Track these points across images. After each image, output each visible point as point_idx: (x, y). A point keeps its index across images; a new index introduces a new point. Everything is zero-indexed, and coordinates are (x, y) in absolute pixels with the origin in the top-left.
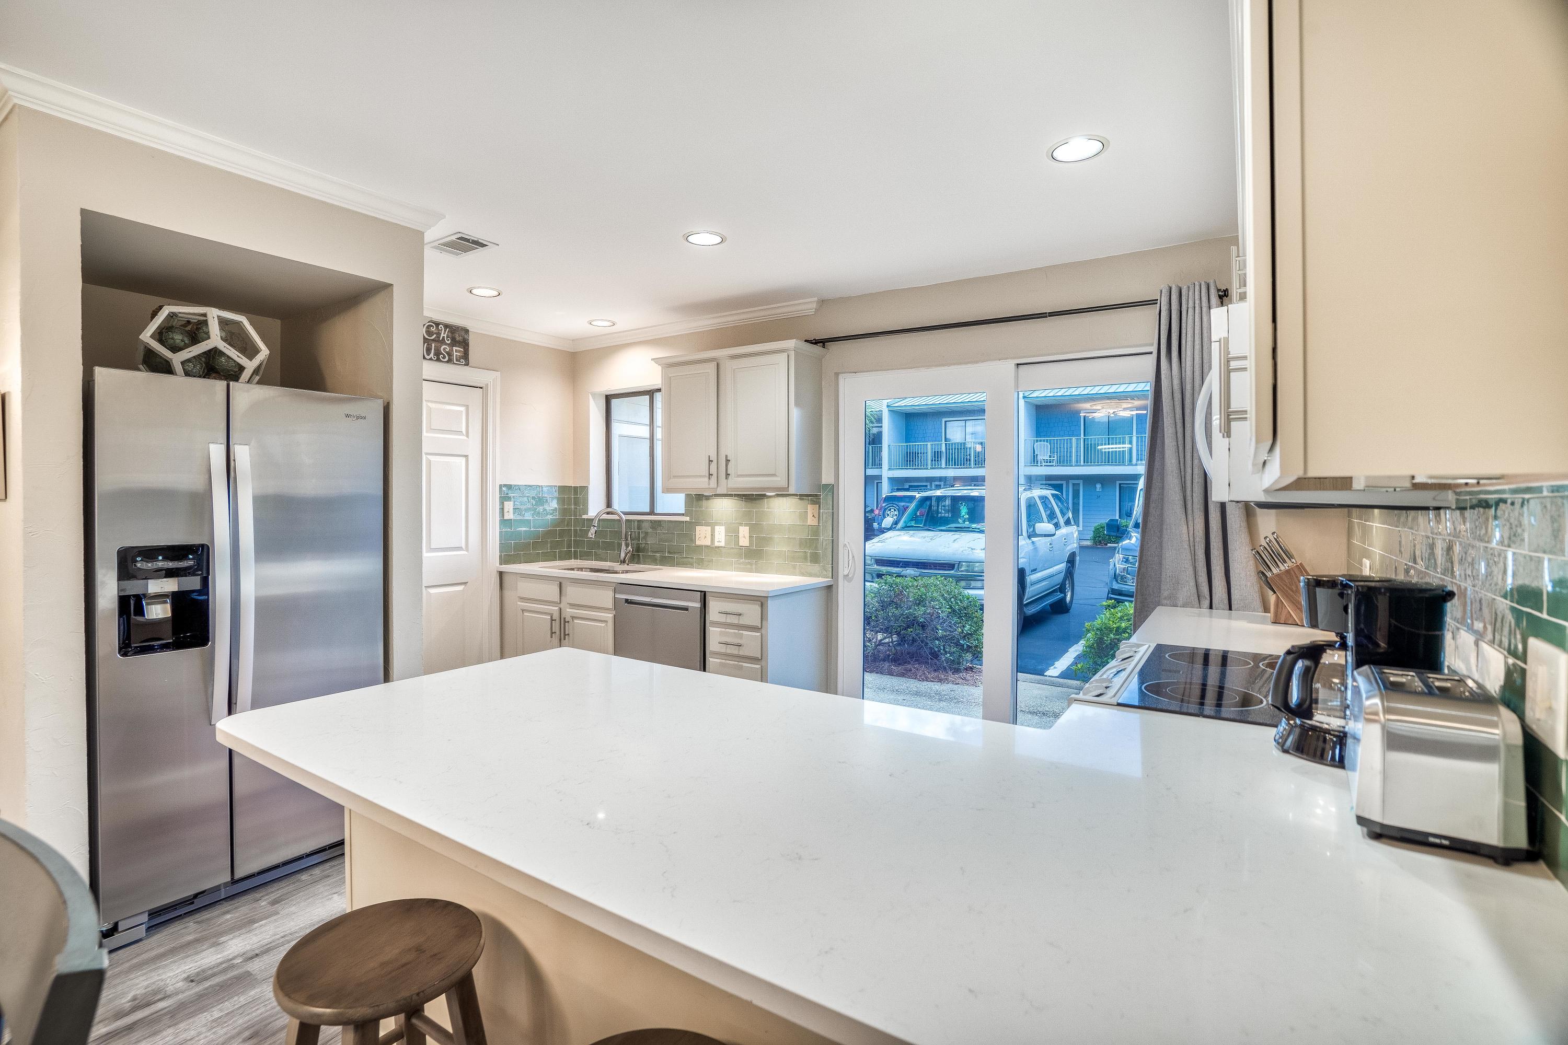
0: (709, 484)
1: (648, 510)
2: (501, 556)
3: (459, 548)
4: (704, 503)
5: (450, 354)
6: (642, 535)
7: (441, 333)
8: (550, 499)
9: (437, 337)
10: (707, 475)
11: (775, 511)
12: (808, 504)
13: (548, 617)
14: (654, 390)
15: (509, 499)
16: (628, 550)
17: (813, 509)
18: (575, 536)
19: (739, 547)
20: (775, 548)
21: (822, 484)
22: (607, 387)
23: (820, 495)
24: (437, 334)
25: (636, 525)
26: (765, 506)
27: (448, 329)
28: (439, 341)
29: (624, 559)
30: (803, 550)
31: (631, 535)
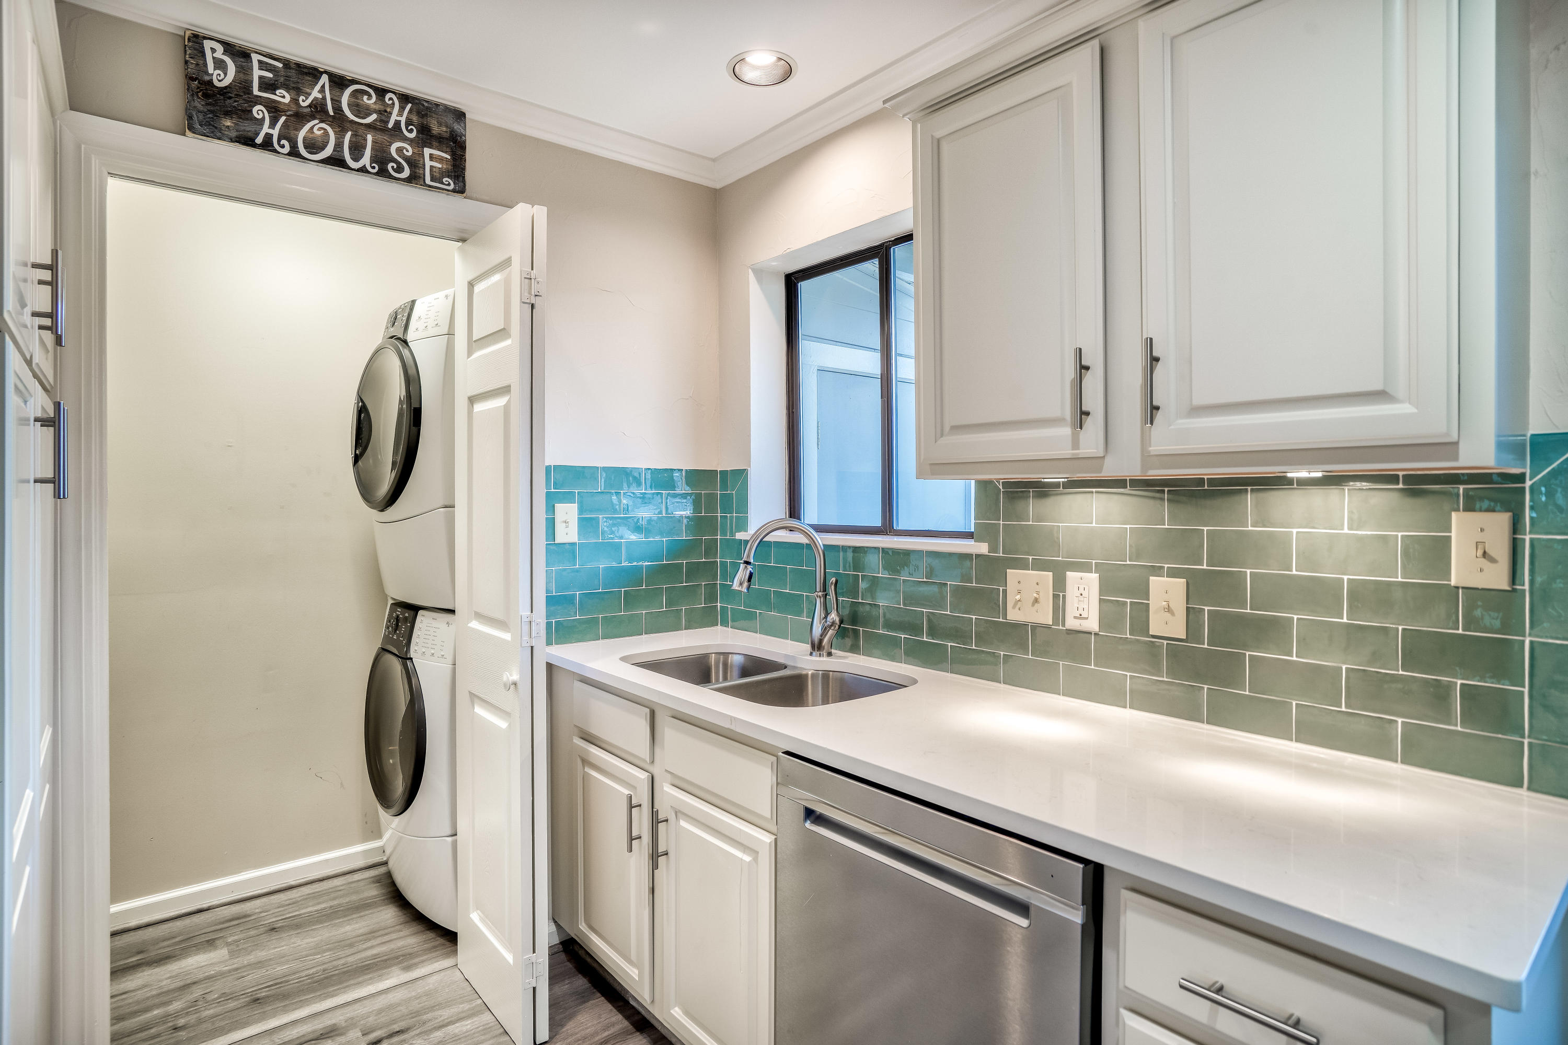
0: (1076, 444)
1: (877, 522)
2: (549, 625)
4: (1032, 506)
5: (415, 163)
6: (863, 585)
7: (391, 113)
8: (667, 499)
9: (381, 121)
10: (1068, 414)
11: (1292, 532)
12: (1463, 511)
13: (627, 792)
14: (890, 241)
15: (567, 498)
16: (830, 618)
17: (1484, 530)
18: (724, 577)
19: (1153, 637)
20: (1292, 656)
21: (1529, 435)
22: (788, 251)
23: (1521, 478)
24: (379, 112)
25: (848, 560)
26: (1251, 517)
27: (410, 105)
28: (385, 130)
29: (821, 641)
30: (1424, 676)
31: (837, 582)
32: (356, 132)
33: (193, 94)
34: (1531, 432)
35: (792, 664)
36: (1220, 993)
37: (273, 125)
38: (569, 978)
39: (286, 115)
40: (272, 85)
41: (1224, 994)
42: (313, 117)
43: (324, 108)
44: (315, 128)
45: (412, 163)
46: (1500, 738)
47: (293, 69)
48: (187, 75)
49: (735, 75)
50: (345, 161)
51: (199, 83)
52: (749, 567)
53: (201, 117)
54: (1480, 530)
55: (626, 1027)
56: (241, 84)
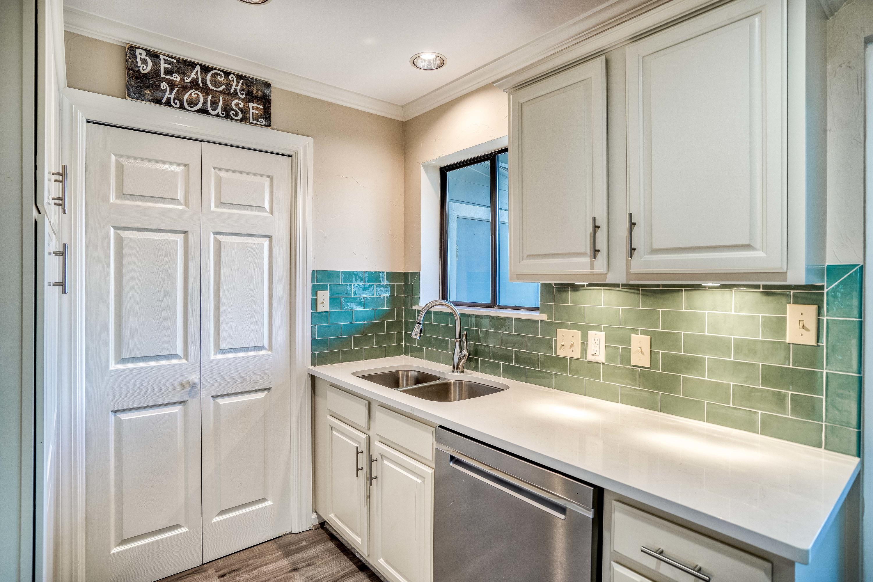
0: (592, 267)
1: (488, 301)
2: (313, 356)
3: (261, 348)
4: (570, 295)
5: (244, 111)
6: (480, 335)
7: (232, 85)
8: (376, 287)
9: (227, 89)
10: (588, 251)
11: (705, 313)
12: (793, 304)
13: (356, 445)
14: (496, 152)
15: (324, 288)
16: (463, 354)
17: (803, 314)
18: (406, 329)
19: (633, 366)
20: (705, 378)
21: (826, 265)
22: (442, 156)
23: (822, 288)
24: (226, 85)
25: (473, 321)
26: (684, 304)
27: (242, 80)
28: (228, 94)
29: (458, 365)
30: (772, 389)
31: (467, 333)
32: (214, 95)
33: (130, 77)
34: (828, 263)
35: (443, 377)
36: (661, 554)
37: (171, 92)
38: (323, 542)
39: (178, 87)
40: (171, 71)
41: (663, 555)
42: (192, 88)
43: (198, 83)
44: (193, 93)
45: (243, 111)
46: (810, 422)
47: (182, 63)
48: (127, 67)
49: (414, 64)
50: (208, 111)
51: (133, 71)
52: (420, 325)
53: (134, 89)
54: (801, 314)
55: (354, 569)
56: (154, 71)
